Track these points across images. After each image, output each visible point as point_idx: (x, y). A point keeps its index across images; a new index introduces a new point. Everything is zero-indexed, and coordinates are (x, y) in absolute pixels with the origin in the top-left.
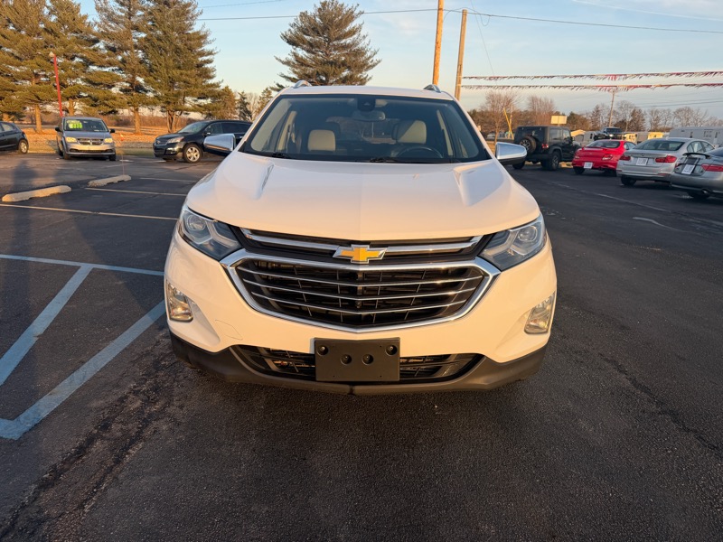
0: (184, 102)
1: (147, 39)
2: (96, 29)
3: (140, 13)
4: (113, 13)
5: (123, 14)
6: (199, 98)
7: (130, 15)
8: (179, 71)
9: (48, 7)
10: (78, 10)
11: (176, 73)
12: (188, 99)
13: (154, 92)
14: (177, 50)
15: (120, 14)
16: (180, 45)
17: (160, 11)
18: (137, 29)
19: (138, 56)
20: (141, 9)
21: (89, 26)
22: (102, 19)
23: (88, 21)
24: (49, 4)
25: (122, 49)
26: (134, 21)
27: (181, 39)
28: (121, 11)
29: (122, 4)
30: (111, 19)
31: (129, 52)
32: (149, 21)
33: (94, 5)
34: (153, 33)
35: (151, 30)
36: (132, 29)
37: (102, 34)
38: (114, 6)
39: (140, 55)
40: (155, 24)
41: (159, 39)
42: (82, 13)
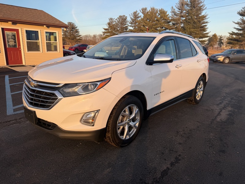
1: (185, 20)
2: (170, 18)
4: (176, 13)
6: (199, 38)
7: (181, 12)
10: (166, 13)
11: (192, 30)
14: (194, 23)
15: (178, 12)
16: (196, 20)
17: (191, 10)
18: (183, 17)
19: (181, 25)
20: (185, 10)
21: (169, 18)
22: (172, 15)
23: (168, 16)
24: (159, 12)
25: (177, 24)
26: (182, 14)
27: (197, 18)
28: (179, 12)
29: (180, 9)
30: (175, 14)
31: (179, 25)
32: (187, 14)
33: (171, 11)
34: (188, 17)
35: (187, 16)
36: (181, 17)
37: (172, 20)
38: (177, 10)
39: (182, 25)
40: (189, 14)
41: (189, 19)
42: (167, 14)
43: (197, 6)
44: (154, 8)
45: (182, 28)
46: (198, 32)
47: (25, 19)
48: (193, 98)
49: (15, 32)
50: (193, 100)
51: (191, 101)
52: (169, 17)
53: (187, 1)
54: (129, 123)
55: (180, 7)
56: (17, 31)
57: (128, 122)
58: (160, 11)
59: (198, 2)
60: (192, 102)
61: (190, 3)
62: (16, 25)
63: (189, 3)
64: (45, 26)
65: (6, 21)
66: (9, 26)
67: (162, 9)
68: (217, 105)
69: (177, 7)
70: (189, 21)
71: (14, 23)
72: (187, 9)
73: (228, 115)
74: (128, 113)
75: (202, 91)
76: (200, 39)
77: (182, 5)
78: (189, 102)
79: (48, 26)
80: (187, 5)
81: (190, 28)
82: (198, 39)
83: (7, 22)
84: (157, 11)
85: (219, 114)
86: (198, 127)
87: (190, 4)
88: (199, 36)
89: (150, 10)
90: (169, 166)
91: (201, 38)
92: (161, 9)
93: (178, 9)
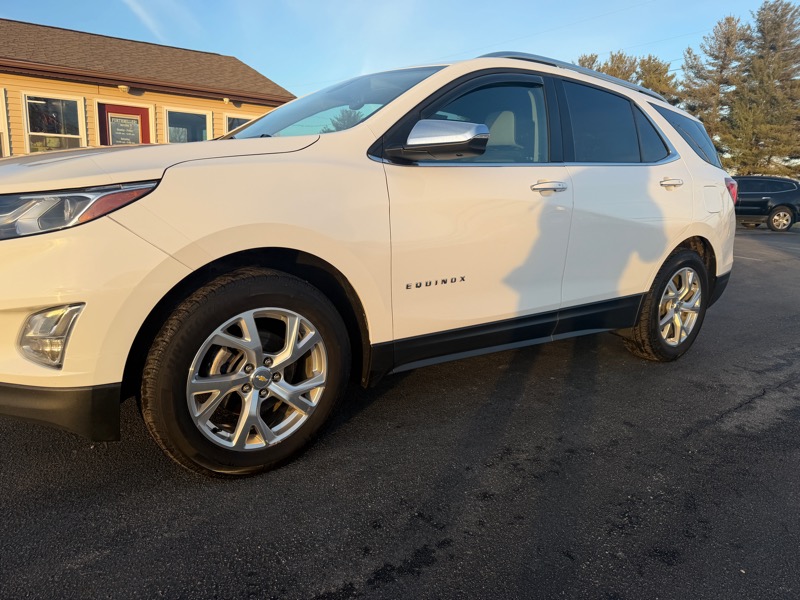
0: (769, 161)
1: (735, 93)
2: (680, 88)
3: (735, 64)
4: (703, 69)
5: (715, 68)
6: (792, 158)
7: (723, 68)
8: (768, 126)
9: (637, 73)
10: (666, 71)
11: (765, 128)
12: (775, 159)
13: (731, 153)
14: (773, 102)
15: (710, 68)
16: (779, 94)
17: (761, 57)
18: (727, 82)
19: (722, 112)
20: (738, 60)
21: (674, 86)
22: (688, 77)
23: (674, 81)
24: (638, 69)
25: (704, 107)
26: (726, 74)
27: (782, 87)
28: (713, 65)
29: (716, 58)
30: (699, 75)
31: (710, 110)
32: (744, 71)
33: (683, 63)
34: (746, 84)
35: (744, 81)
36: (720, 83)
37: (684, 93)
38: (705, 61)
39: (725, 112)
40: (752, 73)
41: (752, 90)
42: (669, 74)
43: (783, 46)
44: (621, 56)
45: (722, 120)
46: (785, 137)
47: (169, 77)
48: (644, 336)
49: (138, 117)
50: (643, 341)
51: (639, 345)
52: (676, 85)
53: (749, 28)
54: (267, 383)
55: (720, 48)
56: (143, 113)
57: (262, 378)
58: (643, 64)
59: (790, 30)
60: (642, 351)
61: (760, 35)
62: (140, 95)
63: (755, 35)
64: (226, 100)
65: (111, 82)
66: (119, 97)
67: (650, 58)
68: (759, 372)
69: (708, 48)
70: (753, 96)
71: (136, 88)
72: (747, 56)
73: (785, 412)
74: (249, 340)
75: (693, 309)
76: (793, 161)
77: (728, 43)
78: (633, 349)
79: (238, 100)
80: (748, 40)
81: (754, 123)
82: (787, 161)
83: (116, 86)
84: (633, 64)
85: (747, 404)
86: (615, 443)
87: (759, 38)
88: (788, 148)
89: (606, 64)
90: (359, 581)
91: (796, 158)
92: (646, 58)
93: (711, 55)
